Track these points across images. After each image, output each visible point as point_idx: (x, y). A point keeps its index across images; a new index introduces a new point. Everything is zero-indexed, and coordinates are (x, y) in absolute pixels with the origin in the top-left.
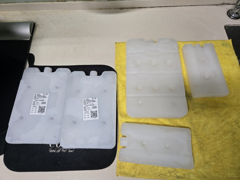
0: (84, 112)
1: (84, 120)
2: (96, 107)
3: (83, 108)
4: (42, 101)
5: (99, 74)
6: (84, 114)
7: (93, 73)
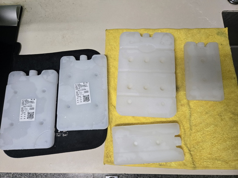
0: (76, 97)
1: (77, 104)
2: (87, 92)
3: (76, 93)
4: (30, 107)
5: (89, 58)
6: (76, 98)
7: (83, 57)
